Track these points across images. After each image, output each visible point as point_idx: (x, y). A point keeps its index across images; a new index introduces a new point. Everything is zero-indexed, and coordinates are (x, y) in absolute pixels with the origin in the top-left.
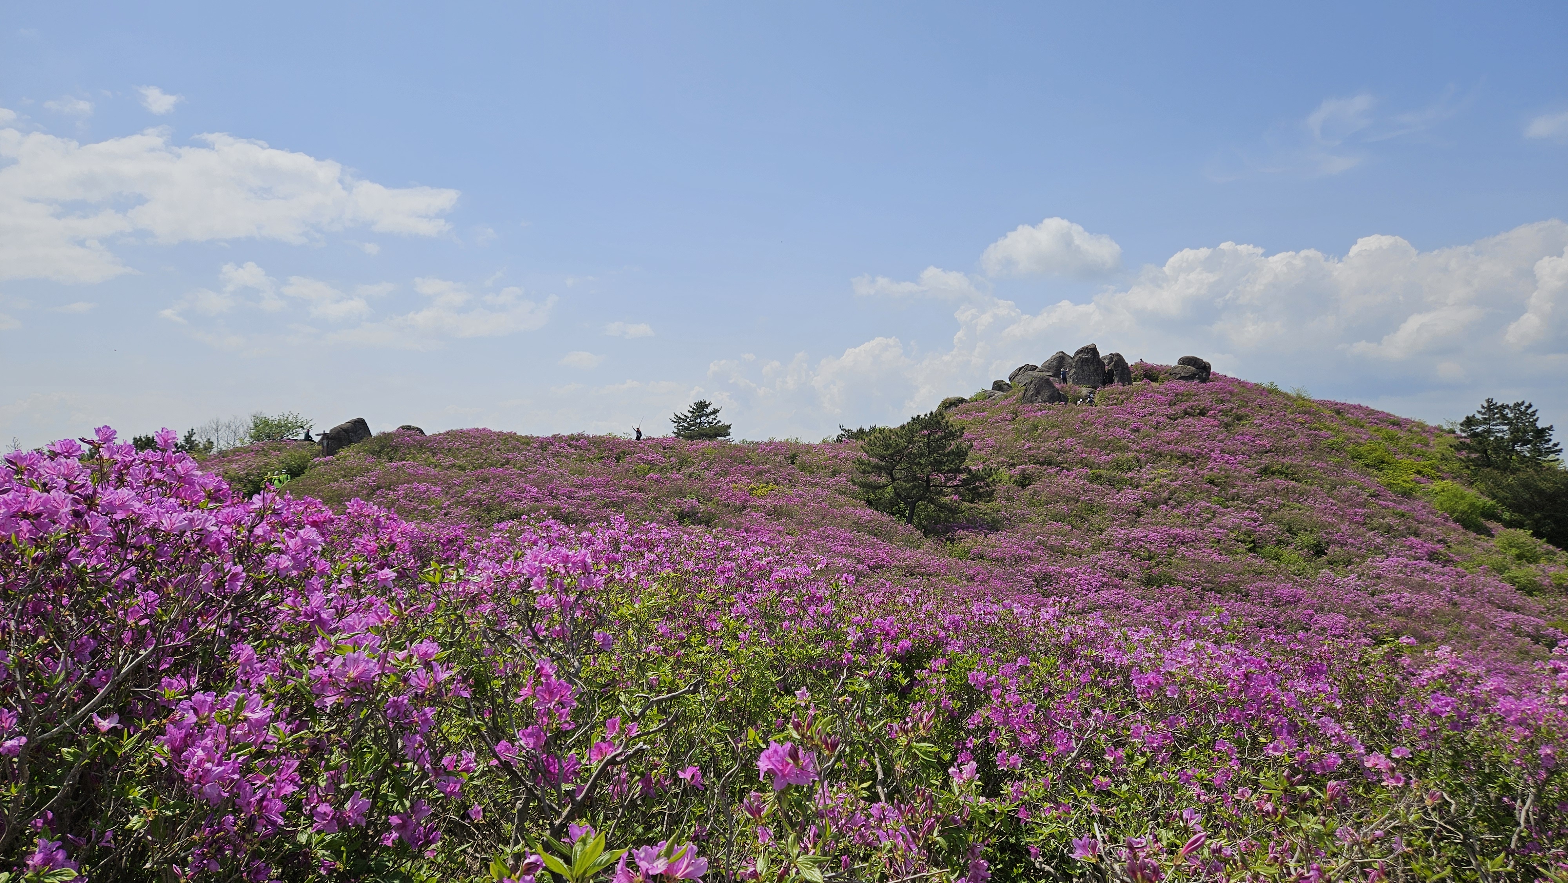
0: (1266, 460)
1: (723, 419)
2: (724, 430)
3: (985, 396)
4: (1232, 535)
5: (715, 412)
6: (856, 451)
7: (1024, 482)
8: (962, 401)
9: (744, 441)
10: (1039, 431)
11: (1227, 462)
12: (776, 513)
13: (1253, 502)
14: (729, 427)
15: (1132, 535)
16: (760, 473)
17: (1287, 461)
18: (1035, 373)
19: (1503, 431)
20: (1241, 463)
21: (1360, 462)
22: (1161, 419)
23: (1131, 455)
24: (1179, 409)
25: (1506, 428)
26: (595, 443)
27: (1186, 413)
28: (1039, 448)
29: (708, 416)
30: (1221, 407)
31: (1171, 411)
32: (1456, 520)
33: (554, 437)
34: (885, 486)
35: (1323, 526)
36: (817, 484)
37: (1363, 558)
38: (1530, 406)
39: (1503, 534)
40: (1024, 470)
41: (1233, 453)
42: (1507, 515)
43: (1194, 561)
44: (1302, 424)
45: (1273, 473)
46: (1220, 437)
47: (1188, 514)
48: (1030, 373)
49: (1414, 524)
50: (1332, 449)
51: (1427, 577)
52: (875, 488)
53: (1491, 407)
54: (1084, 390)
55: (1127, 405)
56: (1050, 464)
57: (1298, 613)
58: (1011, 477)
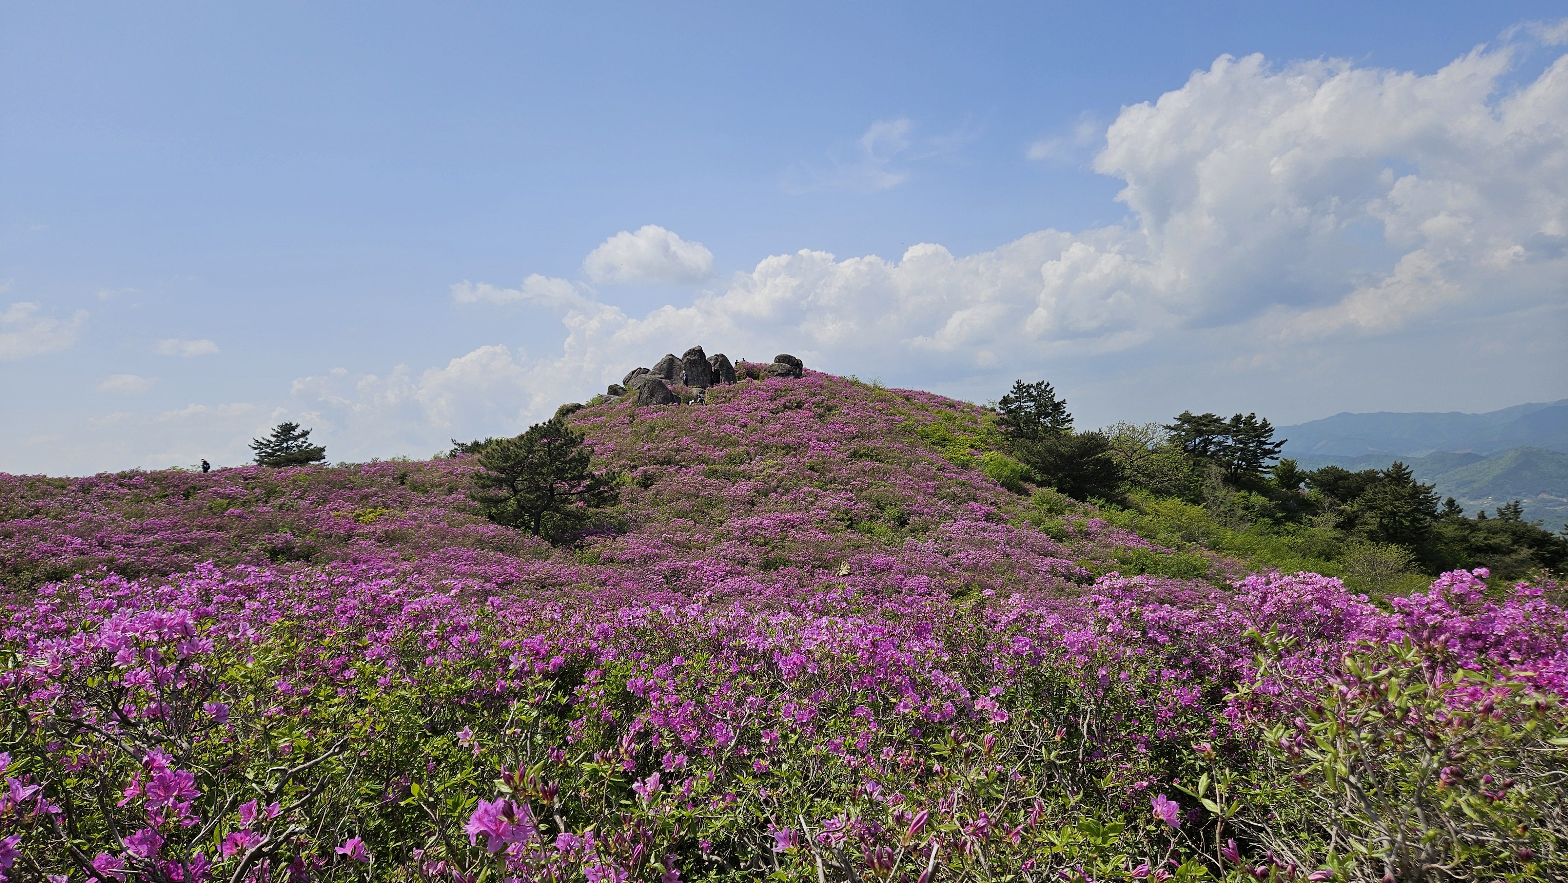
0: (855, 445)
1: (315, 441)
2: (318, 454)
3: (601, 401)
4: (833, 515)
5: (305, 434)
6: (474, 466)
7: (646, 482)
8: (579, 407)
9: (342, 464)
10: (657, 432)
11: (823, 449)
12: (389, 539)
13: (847, 484)
14: (323, 450)
15: (749, 523)
16: (366, 497)
17: (871, 445)
18: (648, 376)
19: (1030, 406)
20: (834, 449)
21: (928, 441)
22: (765, 414)
23: (742, 449)
24: (779, 403)
25: (1032, 404)
26: (155, 480)
27: (785, 407)
28: (658, 449)
29: (296, 438)
30: (814, 400)
31: (772, 406)
32: (1002, 485)
33: (99, 476)
34: (507, 499)
35: (904, 500)
36: (432, 503)
37: (937, 524)
38: (1048, 384)
39: (1037, 492)
40: (645, 471)
41: (827, 441)
42: (1038, 477)
43: (803, 542)
44: (880, 411)
45: (861, 456)
46: (816, 427)
47: (795, 499)
48: (643, 376)
49: (972, 491)
50: (907, 431)
51: (985, 535)
52: (496, 501)
53: (1020, 387)
54: (695, 391)
55: (735, 403)
56: (669, 463)
57: (891, 578)
58: (633, 479)
